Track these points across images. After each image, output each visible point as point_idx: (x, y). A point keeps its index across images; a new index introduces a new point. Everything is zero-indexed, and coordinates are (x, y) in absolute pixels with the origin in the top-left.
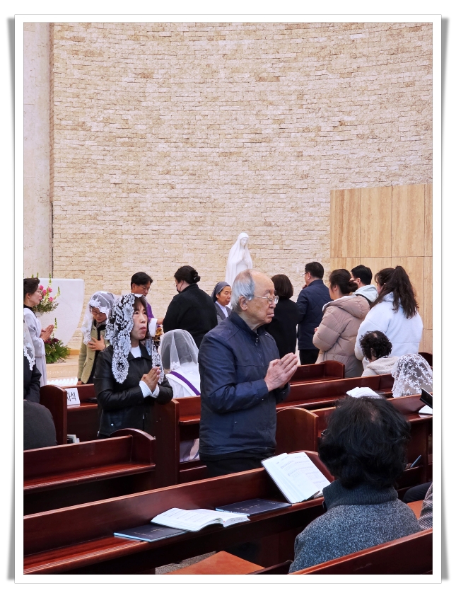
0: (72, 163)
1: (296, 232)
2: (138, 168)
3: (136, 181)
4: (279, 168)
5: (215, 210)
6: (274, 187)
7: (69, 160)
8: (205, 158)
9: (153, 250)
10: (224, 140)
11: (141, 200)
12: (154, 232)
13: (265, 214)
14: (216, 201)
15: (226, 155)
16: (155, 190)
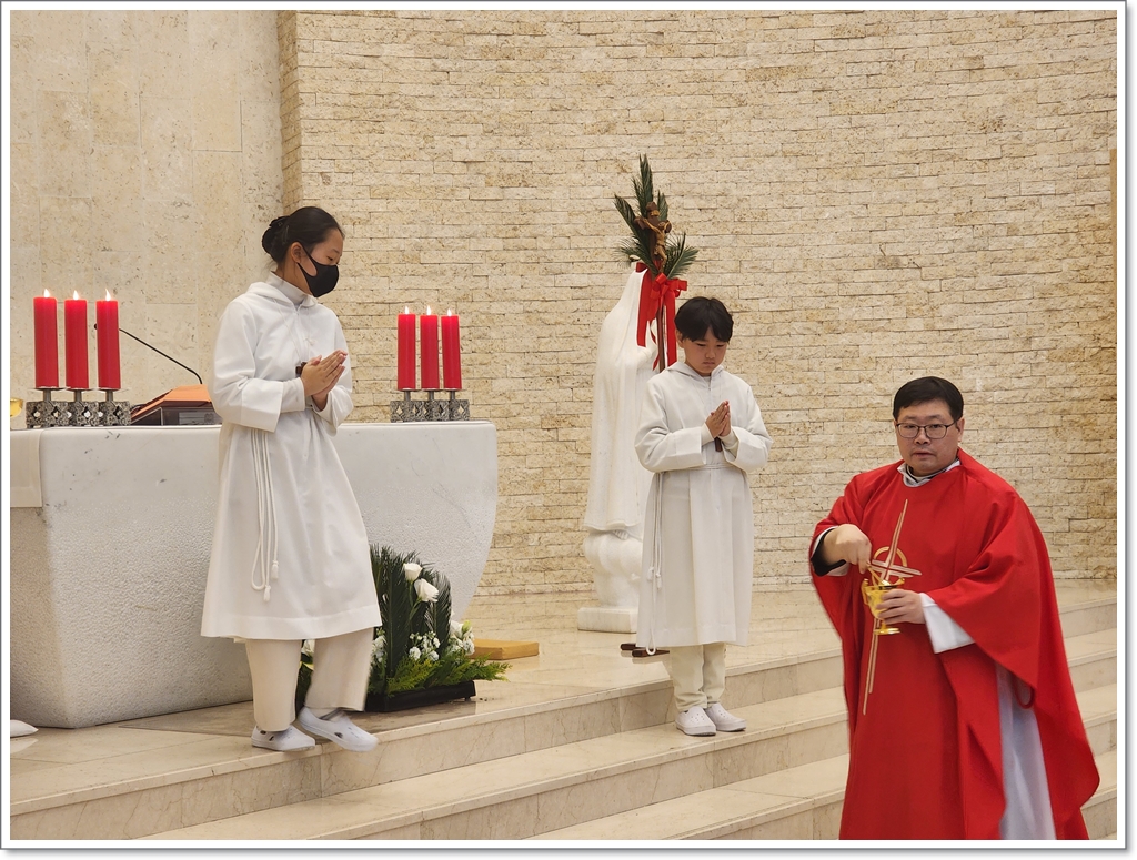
0: (348, 106)
1: (972, 280)
2: (527, 119)
3: (524, 155)
4: (916, 105)
5: (741, 228)
6: (903, 159)
7: (341, 100)
8: (708, 85)
9: (576, 342)
10: (760, 34)
11: (539, 204)
12: (579, 293)
13: (880, 236)
14: (744, 205)
15: (767, 75)
16: (577, 177)
